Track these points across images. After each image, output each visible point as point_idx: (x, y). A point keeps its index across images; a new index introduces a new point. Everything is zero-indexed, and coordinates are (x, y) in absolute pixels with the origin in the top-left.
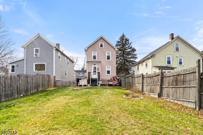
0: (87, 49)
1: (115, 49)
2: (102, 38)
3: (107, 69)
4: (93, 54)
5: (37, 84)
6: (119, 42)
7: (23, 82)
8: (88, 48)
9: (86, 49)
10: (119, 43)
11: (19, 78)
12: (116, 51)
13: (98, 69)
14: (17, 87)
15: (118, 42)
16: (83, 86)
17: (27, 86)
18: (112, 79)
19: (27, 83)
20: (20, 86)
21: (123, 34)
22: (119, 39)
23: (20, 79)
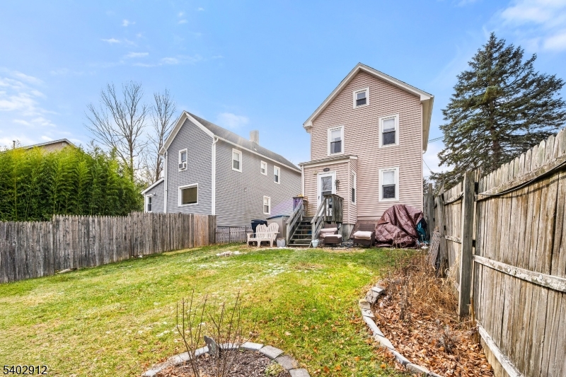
0: (310, 124)
1: (418, 97)
2: (361, 71)
3: (384, 180)
4: (331, 137)
5: (130, 240)
6: (471, 73)
7: (69, 237)
8: (314, 121)
9: (306, 125)
10: (469, 78)
11: (54, 227)
12: (422, 103)
13: (337, 182)
14: (46, 249)
15: (469, 76)
16: (259, 244)
17: (87, 247)
18: (387, 217)
19: (89, 237)
20: (55, 248)
21: (492, 37)
22: (471, 64)
23: (58, 228)
